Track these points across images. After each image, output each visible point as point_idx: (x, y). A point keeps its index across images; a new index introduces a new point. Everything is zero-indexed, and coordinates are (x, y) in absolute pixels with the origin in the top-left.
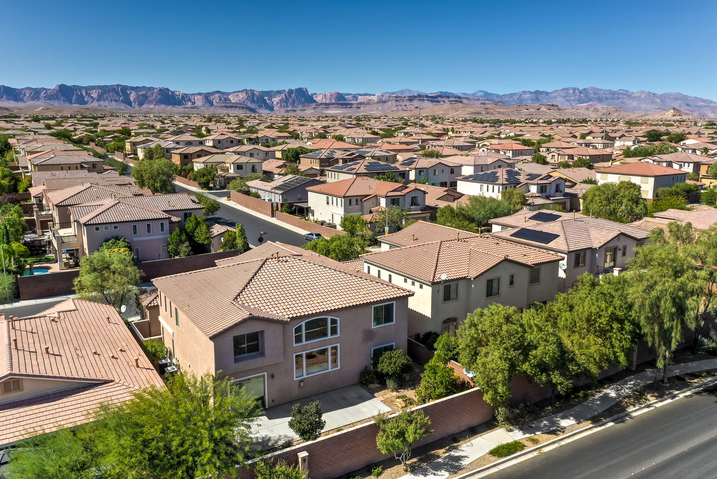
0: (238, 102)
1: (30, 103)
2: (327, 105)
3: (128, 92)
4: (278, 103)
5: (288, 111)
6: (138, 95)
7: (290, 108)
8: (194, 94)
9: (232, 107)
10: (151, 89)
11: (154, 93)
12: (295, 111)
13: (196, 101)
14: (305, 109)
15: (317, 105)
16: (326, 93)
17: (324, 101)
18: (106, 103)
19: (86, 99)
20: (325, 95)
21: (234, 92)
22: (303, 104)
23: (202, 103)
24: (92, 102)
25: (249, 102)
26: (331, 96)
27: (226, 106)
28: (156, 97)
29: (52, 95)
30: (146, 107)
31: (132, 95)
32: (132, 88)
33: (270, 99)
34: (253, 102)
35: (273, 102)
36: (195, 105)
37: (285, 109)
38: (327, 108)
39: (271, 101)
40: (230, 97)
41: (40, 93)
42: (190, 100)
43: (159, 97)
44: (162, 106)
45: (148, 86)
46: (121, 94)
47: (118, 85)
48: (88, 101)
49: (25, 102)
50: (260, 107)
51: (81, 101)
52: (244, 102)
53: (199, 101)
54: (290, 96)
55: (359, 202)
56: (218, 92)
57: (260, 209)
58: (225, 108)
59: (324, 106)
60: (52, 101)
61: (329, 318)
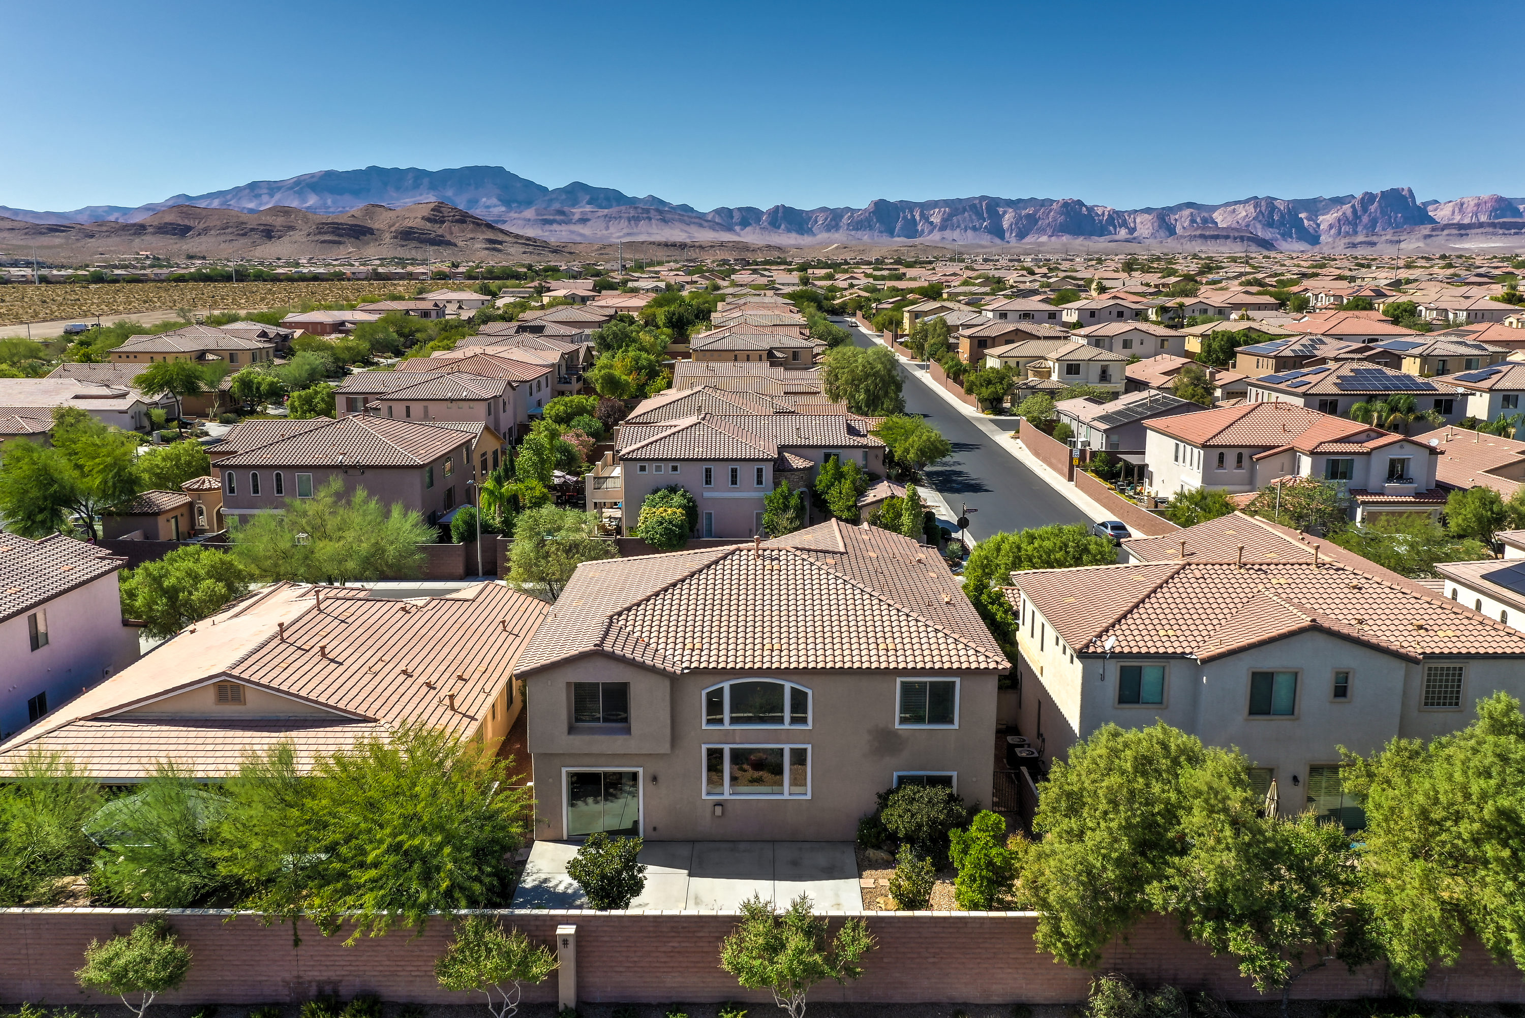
0: (1235, 225)
1: (823, 236)
2: (1463, 230)
3: (1001, 210)
4: (1331, 227)
5: (1354, 246)
6: (1020, 215)
7: (1360, 238)
8: (1136, 211)
9: (1216, 237)
10: (1046, 203)
11: (1051, 210)
12: (1373, 244)
13: (1139, 226)
14: (1402, 238)
15: (1433, 230)
16: (1465, 200)
17: (1457, 219)
18: (956, 234)
19: (919, 228)
20: (1462, 204)
21: (1227, 204)
22: (1397, 228)
23: (1151, 231)
24: (931, 232)
25: (1259, 226)
26: (1478, 205)
27: (1202, 236)
28: (1055, 220)
29: (861, 221)
30: (1033, 240)
31: (1007, 216)
32: (1010, 203)
33: (1313, 217)
34: (1270, 224)
35: (1318, 225)
36: (1135, 234)
37: (1347, 240)
38: (1462, 235)
39: (1315, 221)
40: (1215, 215)
41: (842, 217)
42: (1124, 224)
43: (1061, 219)
44: (1065, 238)
45: (1040, 196)
46: (985, 215)
47: (983, 198)
48: (923, 231)
49: (814, 235)
50: (1286, 236)
51: (911, 230)
52: (1248, 226)
53: (1144, 226)
54: (1365, 209)
55: (1246, 462)
56: (1190, 205)
57: (1054, 461)
58: (1199, 241)
59: (1455, 232)
60: (860, 233)
61: (788, 686)
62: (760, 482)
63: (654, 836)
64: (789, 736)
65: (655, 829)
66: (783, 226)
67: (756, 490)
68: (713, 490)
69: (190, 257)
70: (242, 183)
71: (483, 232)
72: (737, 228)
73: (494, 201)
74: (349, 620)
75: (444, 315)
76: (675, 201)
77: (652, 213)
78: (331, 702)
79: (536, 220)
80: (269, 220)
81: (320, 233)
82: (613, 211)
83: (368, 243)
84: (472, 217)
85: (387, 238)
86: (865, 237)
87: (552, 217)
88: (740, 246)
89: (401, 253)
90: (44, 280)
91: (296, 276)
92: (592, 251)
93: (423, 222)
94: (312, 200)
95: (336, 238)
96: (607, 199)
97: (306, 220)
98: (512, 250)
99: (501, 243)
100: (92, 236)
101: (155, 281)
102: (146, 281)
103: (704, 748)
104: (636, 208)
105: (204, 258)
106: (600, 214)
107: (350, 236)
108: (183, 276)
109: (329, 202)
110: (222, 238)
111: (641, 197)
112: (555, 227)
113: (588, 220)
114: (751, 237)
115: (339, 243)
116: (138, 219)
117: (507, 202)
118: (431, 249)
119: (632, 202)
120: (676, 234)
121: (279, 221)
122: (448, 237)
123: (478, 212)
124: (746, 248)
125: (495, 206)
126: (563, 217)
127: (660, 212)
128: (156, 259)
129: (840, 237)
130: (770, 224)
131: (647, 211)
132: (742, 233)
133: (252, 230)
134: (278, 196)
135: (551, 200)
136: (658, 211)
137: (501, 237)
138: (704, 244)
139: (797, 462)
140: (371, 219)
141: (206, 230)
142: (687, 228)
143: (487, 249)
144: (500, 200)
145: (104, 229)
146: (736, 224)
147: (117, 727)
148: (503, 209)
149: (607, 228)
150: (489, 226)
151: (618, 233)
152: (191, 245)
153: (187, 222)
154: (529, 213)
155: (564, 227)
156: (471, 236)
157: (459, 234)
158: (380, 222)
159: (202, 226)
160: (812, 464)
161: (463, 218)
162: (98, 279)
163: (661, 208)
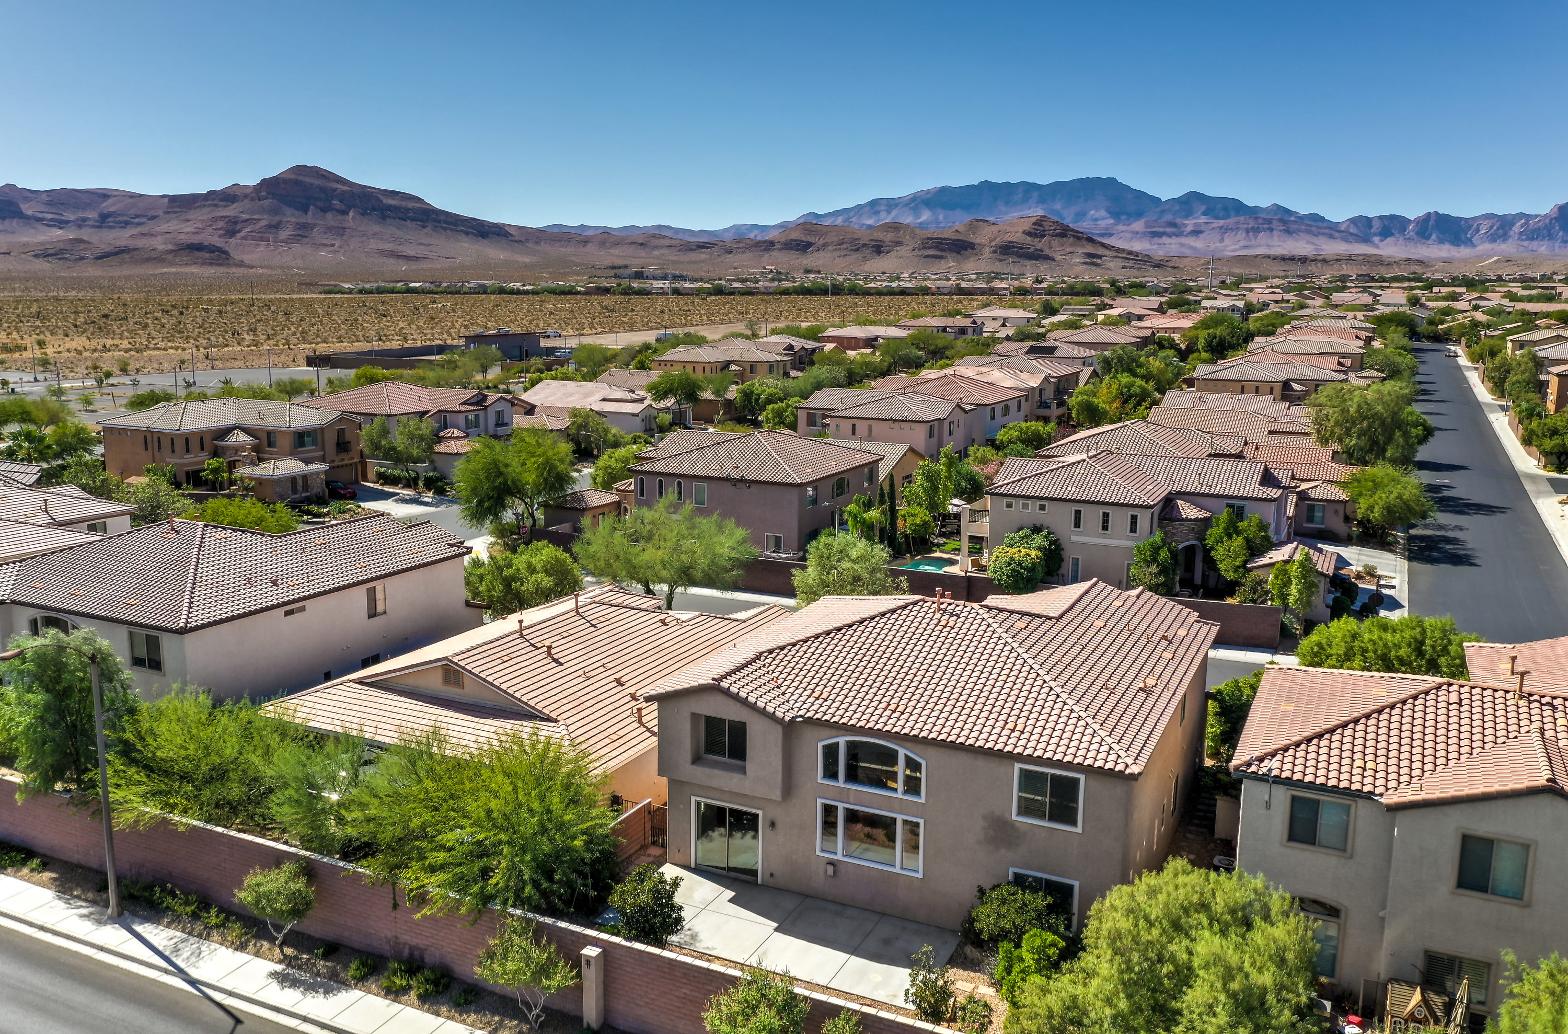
41: (1513, 224)
60: (1535, 243)
61: (902, 752)
62: (1133, 530)
63: (771, 881)
64: (903, 807)
65: (772, 875)
66: (1434, 237)
67: (1128, 538)
68: (1081, 534)
69: (808, 271)
70: (864, 201)
71: (1083, 246)
72: (1376, 239)
73: (1103, 213)
74: (599, 626)
75: (981, 333)
76: (1303, 210)
77: (1275, 224)
78: (524, 699)
79: (1144, 233)
80: (879, 235)
81: (924, 248)
82: (1231, 221)
83: (968, 258)
84: (1073, 230)
85: (987, 252)
86: (1543, 248)
87: (1161, 230)
88: (1372, 259)
89: (998, 267)
90: (676, 292)
91: (885, 290)
92: (1198, 266)
93: (1024, 236)
94: (925, 216)
95: (939, 253)
96: (1226, 209)
97: (913, 235)
98: (1111, 265)
99: (1100, 257)
100: (730, 252)
101: (764, 294)
102: (757, 294)
103: (820, 802)
104: (1256, 218)
105: (819, 272)
106: (1215, 225)
107: (951, 250)
108: (787, 289)
109: (941, 217)
110: (837, 253)
111: (1264, 206)
112: (1165, 239)
113: (1201, 232)
114: (1390, 249)
115: (941, 257)
116: (769, 236)
117: (1116, 215)
118: (1029, 263)
119: (1254, 212)
120: (1301, 246)
121: (889, 237)
122: (1047, 252)
123: (1084, 226)
124: (1379, 261)
125: (1103, 219)
126: (1175, 229)
127: (1283, 221)
128: (779, 273)
129: (1507, 248)
130: (1417, 233)
131: (1270, 221)
132: (1381, 244)
133: (864, 245)
134: (894, 213)
135: (1163, 211)
136: (1282, 221)
137: (1101, 251)
138: (1328, 258)
139: (1189, 511)
140: (974, 233)
141: (825, 246)
142: (1315, 240)
143: (1085, 263)
144: (1109, 212)
145: (741, 245)
146: (1375, 235)
147: (373, 692)
148: (1111, 221)
149: (1222, 240)
150: (1090, 240)
151: (1233, 246)
152: (811, 260)
153: (809, 239)
154: (1138, 226)
155: (1174, 240)
156: (1070, 250)
157: (1057, 249)
158: (983, 237)
159: (821, 242)
160: (1209, 514)
161: (1064, 232)
162: (719, 291)
163: (1286, 218)
